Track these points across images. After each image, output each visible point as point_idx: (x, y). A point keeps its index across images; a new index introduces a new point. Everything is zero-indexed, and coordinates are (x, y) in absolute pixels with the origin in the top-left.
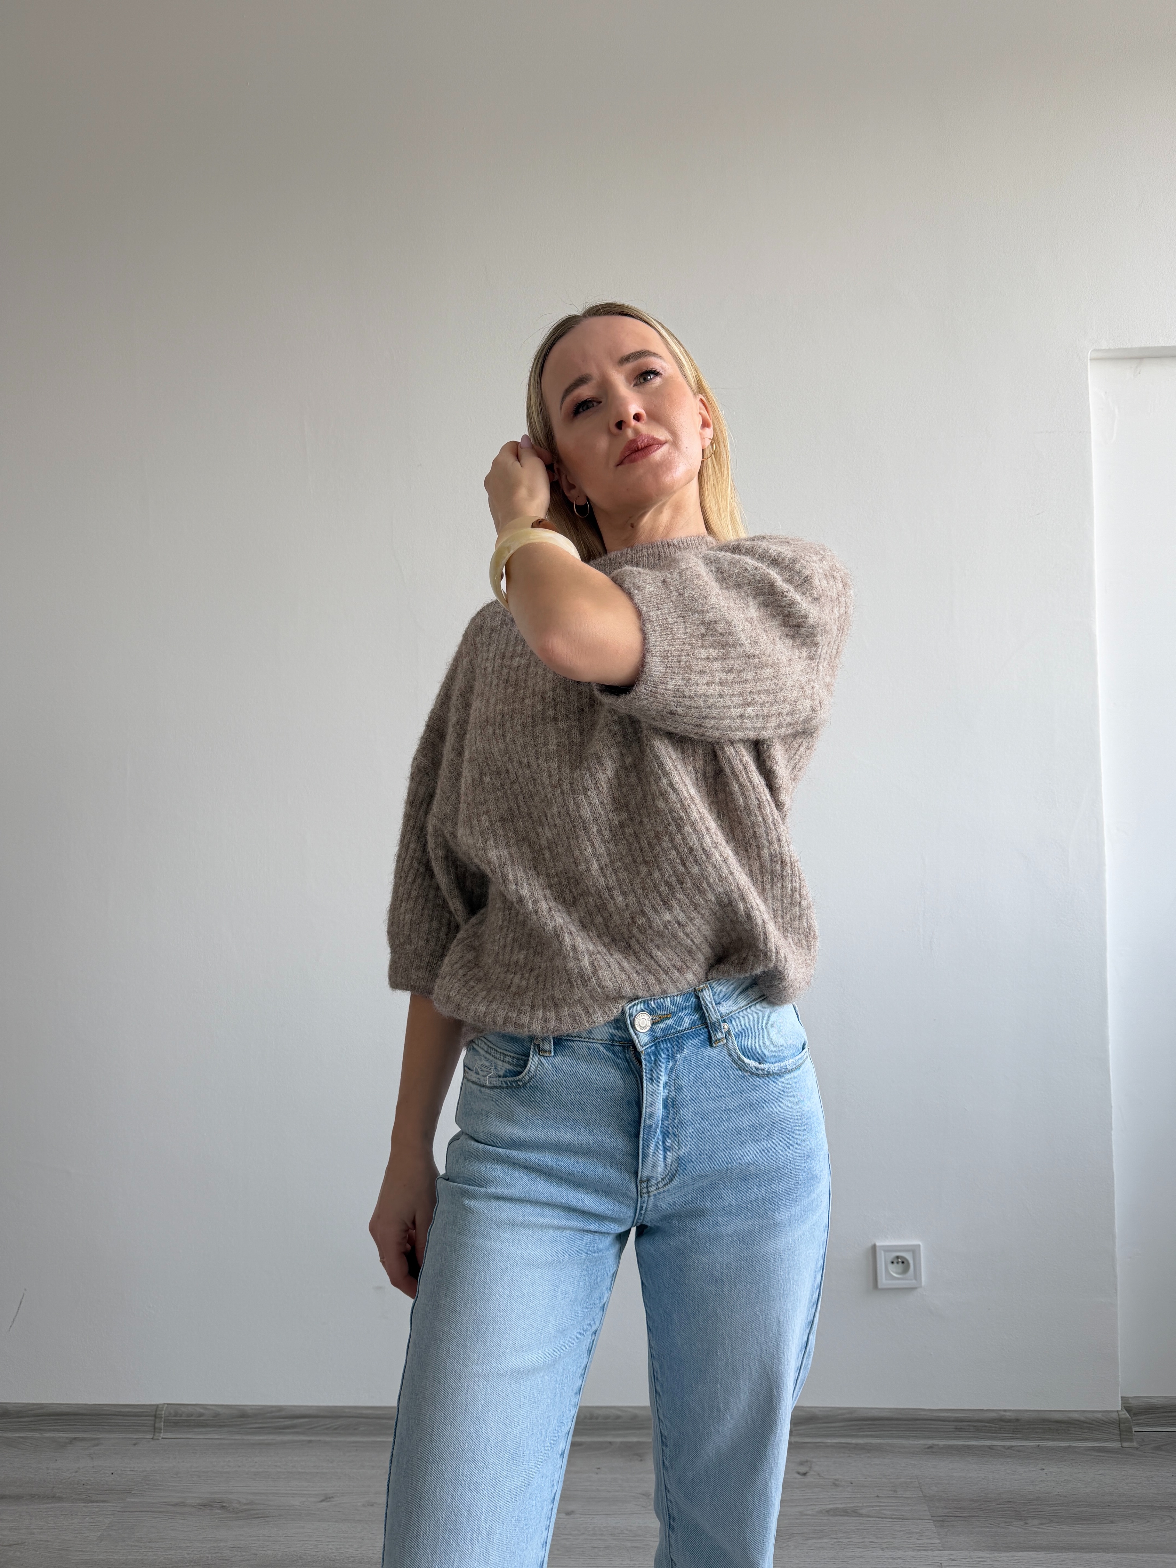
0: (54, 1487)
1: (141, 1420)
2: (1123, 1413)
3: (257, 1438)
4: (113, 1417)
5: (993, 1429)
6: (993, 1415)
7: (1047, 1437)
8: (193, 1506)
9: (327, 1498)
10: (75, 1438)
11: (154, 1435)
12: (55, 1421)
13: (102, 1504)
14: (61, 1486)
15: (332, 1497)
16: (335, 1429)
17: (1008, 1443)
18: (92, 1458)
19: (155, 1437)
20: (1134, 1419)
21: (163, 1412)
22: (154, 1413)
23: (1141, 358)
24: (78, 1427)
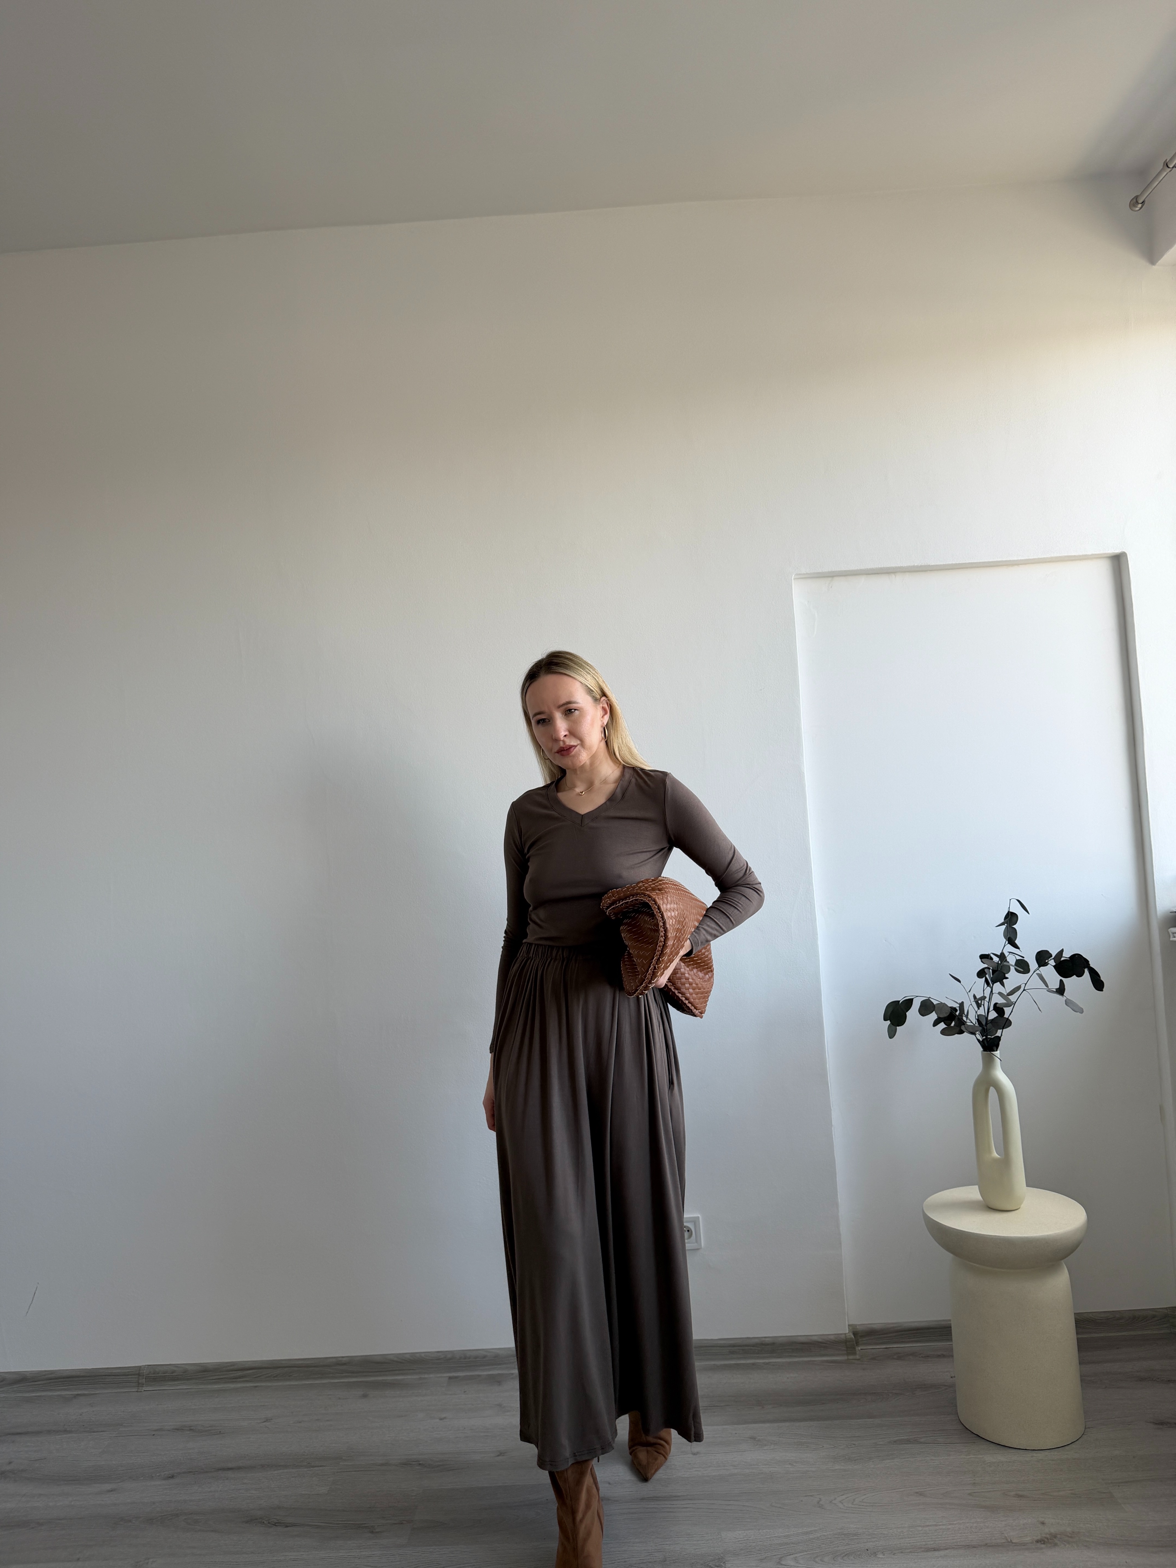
0: (65, 1425)
1: (128, 1378)
2: (849, 1334)
3: (216, 1386)
4: (107, 1377)
5: (756, 1351)
6: (757, 1341)
7: (796, 1354)
8: (169, 1430)
9: (267, 1420)
10: (78, 1395)
11: (138, 1389)
12: (63, 1383)
13: (101, 1433)
14: (70, 1424)
15: (272, 1419)
16: (274, 1377)
17: (767, 1361)
18: (92, 1406)
19: (139, 1390)
20: (860, 1340)
21: (145, 1371)
22: (138, 1372)
23: (833, 577)
24: (81, 1386)
